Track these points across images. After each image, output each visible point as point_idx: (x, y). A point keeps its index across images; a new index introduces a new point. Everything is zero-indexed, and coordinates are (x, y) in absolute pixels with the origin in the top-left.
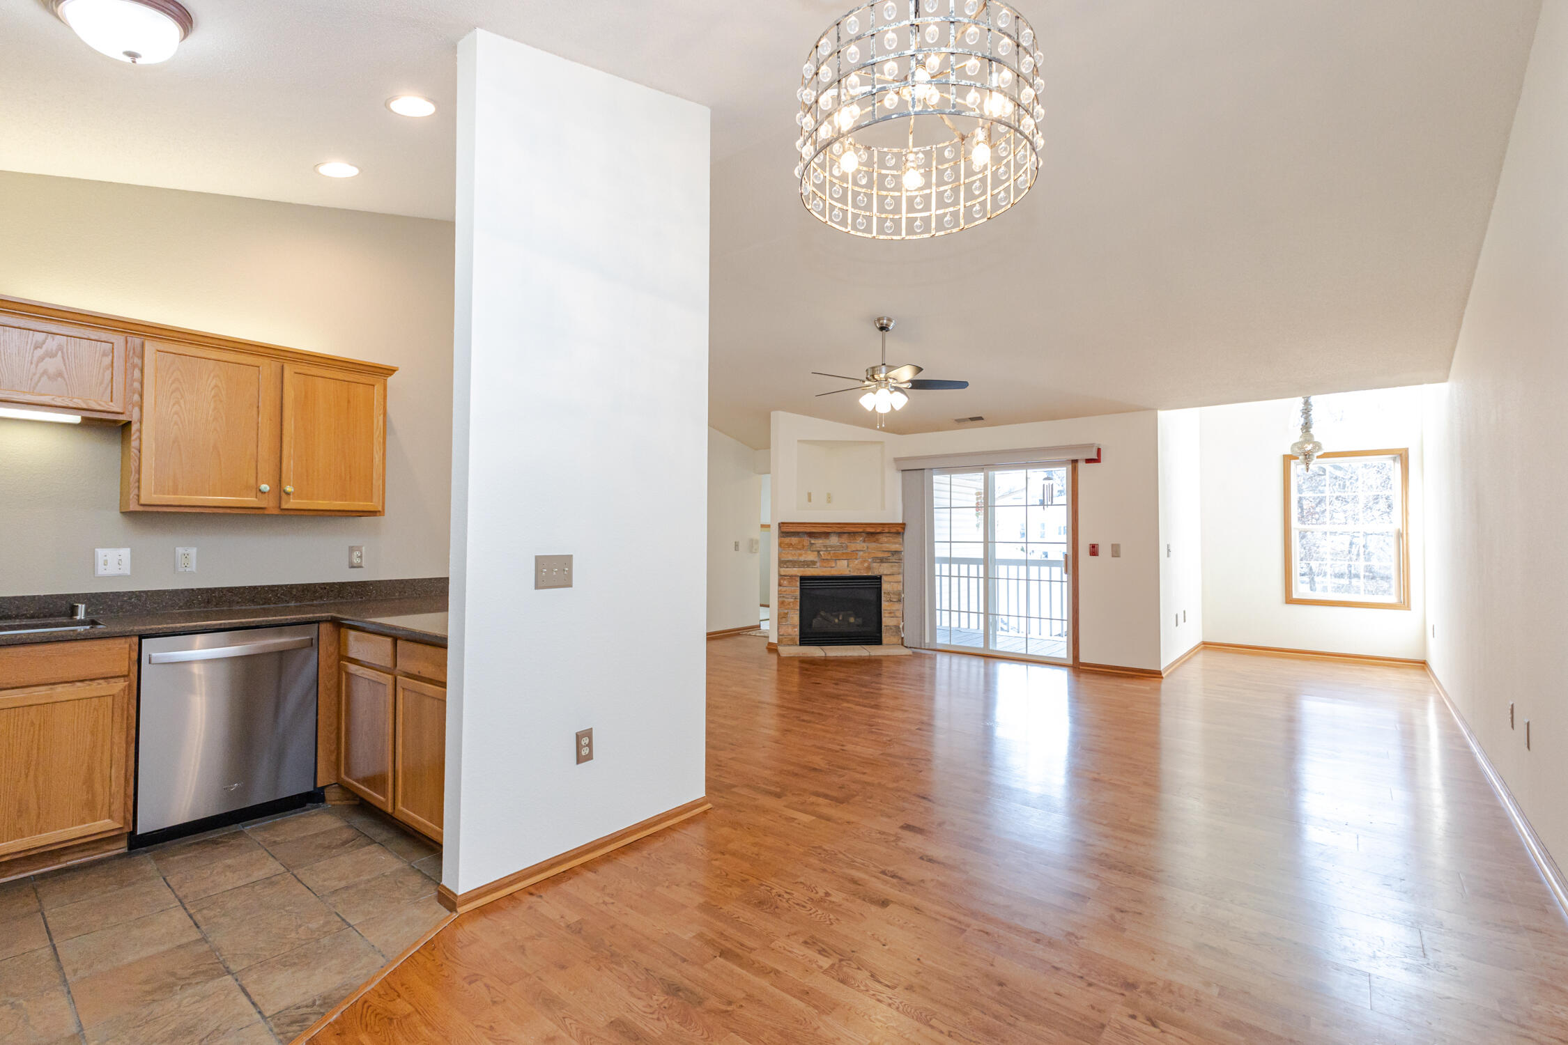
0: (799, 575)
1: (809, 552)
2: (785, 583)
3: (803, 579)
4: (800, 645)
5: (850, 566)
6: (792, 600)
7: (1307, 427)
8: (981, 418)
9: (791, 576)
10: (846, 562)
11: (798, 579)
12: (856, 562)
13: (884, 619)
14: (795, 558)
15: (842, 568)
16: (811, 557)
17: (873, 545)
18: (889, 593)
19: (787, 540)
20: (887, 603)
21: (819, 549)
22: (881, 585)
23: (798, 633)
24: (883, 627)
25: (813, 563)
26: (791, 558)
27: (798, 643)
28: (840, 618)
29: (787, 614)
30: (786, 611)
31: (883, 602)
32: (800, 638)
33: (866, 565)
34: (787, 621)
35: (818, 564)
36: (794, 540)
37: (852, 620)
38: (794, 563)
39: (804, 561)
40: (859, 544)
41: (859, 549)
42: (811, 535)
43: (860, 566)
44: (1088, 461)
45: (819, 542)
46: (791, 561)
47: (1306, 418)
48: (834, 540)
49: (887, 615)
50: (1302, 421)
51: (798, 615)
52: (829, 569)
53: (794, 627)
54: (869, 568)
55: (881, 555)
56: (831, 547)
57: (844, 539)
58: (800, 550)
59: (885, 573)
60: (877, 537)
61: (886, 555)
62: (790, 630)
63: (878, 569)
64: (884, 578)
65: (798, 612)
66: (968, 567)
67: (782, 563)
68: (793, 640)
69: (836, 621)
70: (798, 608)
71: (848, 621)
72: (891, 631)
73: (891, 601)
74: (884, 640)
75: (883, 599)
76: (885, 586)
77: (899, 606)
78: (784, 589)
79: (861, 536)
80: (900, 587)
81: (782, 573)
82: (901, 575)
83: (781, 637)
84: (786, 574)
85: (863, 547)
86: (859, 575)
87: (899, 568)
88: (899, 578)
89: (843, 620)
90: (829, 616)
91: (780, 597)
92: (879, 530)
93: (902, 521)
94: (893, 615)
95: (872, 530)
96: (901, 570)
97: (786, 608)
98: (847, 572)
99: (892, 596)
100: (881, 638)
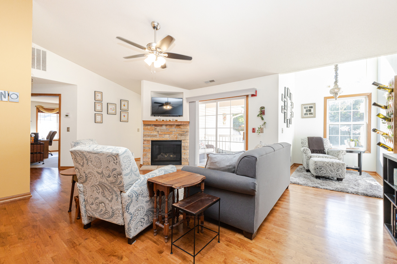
0: (151, 140)
1: (155, 132)
2: (145, 143)
3: (152, 141)
4: (151, 165)
5: (170, 137)
6: (148, 149)
7: (336, 82)
8: (213, 81)
9: (148, 140)
10: (168, 135)
12: (172, 135)
13: (182, 156)
14: (149, 134)
15: (167, 137)
16: (155, 133)
17: (179, 129)
18: (184, 147)
19: (146, 127)
20: (183, 150)
21: (158, 131)
22: (181, 143)
23: (150, 161)
24: (182, 158)
25: (156, 135)
26: (148, 134)
27: (150, 164)
29: (146, 154)
30: (146, 153)
32: (151, 163)
33: (176, 136)
34: (146, 156)
35: (158, 136)
36: (149, 127)
37: (172, 156)
38: (149, 136)
39: (152, 135)
40: (174, 129)
41: (173, 131)
42: (155, 125)
43: (173, 137)
44: (253, 95)
45: (158, 128)
46: (147, 135)
47: (336, 79)
48: (164, 127)
49: (183, 154)
50: (334, 80)
51: (151, 154)
52: (162, 138)
53: (149, 159)
54: (177, 138)
55: (181, 133)
56: (162, 130)
57: (168, 127)
58: (151, 131)
59: (183, 139)
60: (181, 126)
61: (183, 133)
62: (147, 160)
63: (180, 138)
64: (182, 141)
65: (150, 153)
67: (144, 136)
68: (148, 163)
69: (166, 156)
70: (151, 152)
71: (170, 156)
72: (184, 160)
73: (185, 149)
74: (182, 164)
75: (182, 148)
76: (183, 144)
77: (188, 151)
78: (145, 145)
79: (174, 126)
80: (188, 145)
81: (144, 139)
82: (189, 140)
83: (144, 162)
84: (146, 139)
85: (175, 130)
86: (173, 140)
87: (188, 138)
88: (188, 141)
89: (168, 156)
90: (164, 154)
91: (143, 148)
92: (179, 124)
93: (189, 121)
94: (186, 154)
95: (177, 124)
96: (189, 139)
97: (146, 152)
98: (169, 139)
99: (185, 147)
100: (181, 163)
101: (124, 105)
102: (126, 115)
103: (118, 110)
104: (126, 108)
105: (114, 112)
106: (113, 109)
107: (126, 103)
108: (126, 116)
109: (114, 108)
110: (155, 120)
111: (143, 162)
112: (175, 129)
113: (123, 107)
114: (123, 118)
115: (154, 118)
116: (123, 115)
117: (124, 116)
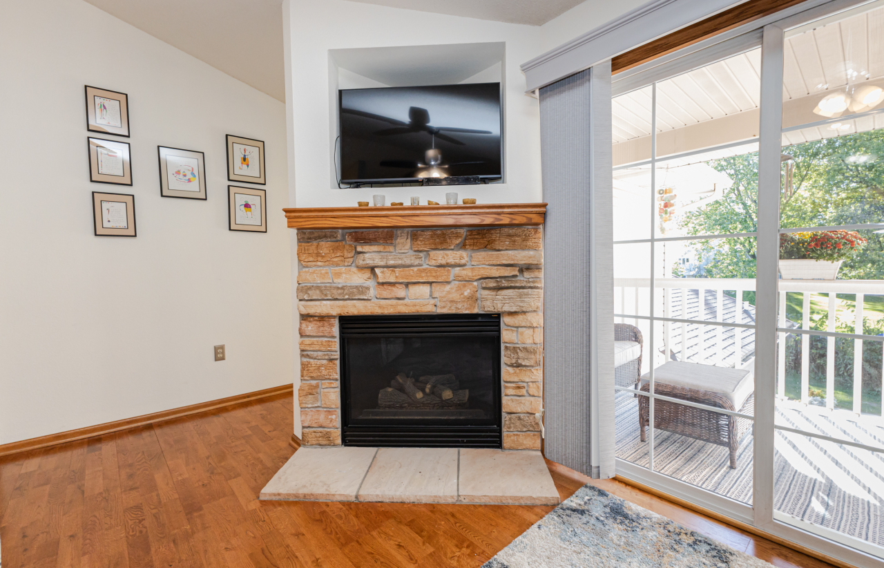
0: (336, 313)
1: (354, 270)
2: (310, 330)
3: (346, 322)
4: (344, 444)
5: (436, 295)
9: (322, 318)
10: (426, 288)
11: (336, 322)
12: (448, 288)
13: (505, 400)
14: (328, 283)
15: (420, 300)
16: (358, 279)
17: (483, 254)
18: (515, 349)
19: (312, 246)
20: (510, 369)
21: (372, 264)
22: (499, 331)
23: (338, 423)
24: (504, 414)
25: (362, 290)
26: (319, 283)
27: (339, 441)
28: (427, 390)
29: (317, 386)
30: (314, 383)
31: (503, 368)
32: (343, 433)
33: (467, 293)
34: (317, 401)
35: (372, 293)
36: (325, 247)
37: (447, 394)
38: (325, 293)
39: (344, 288)
40: (455, 252)
41: (451, 262)
42: (357, 235)
43: (455, 296)
45: (372, 250)
46: (320, 288)
48: (403, 245)
49: (510, 392)
51: (338, 391)
52: (395, 301)
53: (330, 412)
54: (473, 299)
55: (497, 273)
56: (397, 258)
57: (424, 242)
58: (336, 265)
59: (506, 308)
60: (495, 236)
61: (507, 273)
62: (322, 418)
63: (490, 303)
64: (505, 320)
65: (338, 384)
66: (637, 290)
67: (304, 292)
68: (327, 436)
69: (419, 395)
70: (338, 376)
71: (440, 397)
72: (518, 423)
73: (519, 366)
74: (506, 442)
75: (504, 359)
76: (506, 335)
77: (538, 374)
78: (307, 341)
79: (457, 236)
80: (539, 338)
81: (304, 312)
82: (541, 314)
83: (306, 430)
84: (312, 311)
85: (461, 258)
86: (453, 311)
87: (535, 300)
88: (537, 319)
89: (432, 392)
90: (409, 384)
91: (302, 356)
92: (488, 220)
93: (539, 200)
94: (524, 391)
95: (475, 220)
96: (540, 304)
97: (313, 378)
98: (428, 308)
99: (521, 354)
100: (500, 437)
101: (244, 159)
102: (255, 201)
103: (217, 180)
104: (253, 171)
105: (194, 187)
106: (189, 176)
107: (253, 153)
108: (256, 209)
109: (196, 172)
110: (356, 205)
111: (304, 427)
112: (464, 253)
113: (239, 170)
114: (241, 217)
115: (352, 197)
116: (240, 200)
117: (247, 206)
